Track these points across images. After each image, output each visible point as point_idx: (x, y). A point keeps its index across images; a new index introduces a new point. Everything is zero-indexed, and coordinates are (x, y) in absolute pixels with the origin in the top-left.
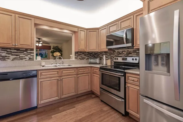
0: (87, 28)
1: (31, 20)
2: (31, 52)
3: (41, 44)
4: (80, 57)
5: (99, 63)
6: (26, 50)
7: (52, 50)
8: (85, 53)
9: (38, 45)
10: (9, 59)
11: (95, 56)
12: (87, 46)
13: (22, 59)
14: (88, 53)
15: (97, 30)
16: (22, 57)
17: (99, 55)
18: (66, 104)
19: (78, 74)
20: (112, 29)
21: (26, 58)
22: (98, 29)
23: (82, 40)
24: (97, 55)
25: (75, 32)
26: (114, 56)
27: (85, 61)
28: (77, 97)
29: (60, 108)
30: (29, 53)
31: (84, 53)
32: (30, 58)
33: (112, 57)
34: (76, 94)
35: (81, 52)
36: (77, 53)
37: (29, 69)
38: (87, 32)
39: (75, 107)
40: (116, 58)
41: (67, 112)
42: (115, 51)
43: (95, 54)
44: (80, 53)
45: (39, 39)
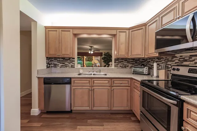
0: (129, 27)
1: (70, 31)
2: (73, 60)
3: (93, 51)
4: (121, 65)
5: (147, 74)
6: (70, 58)
7: (103, 56)
8: (128, 60)
9: (91, 52)
10: (58, 66)
11: (143, 63)
12: (129, 50)
13: (66, 67)
14: (133, 59)
15: (144, 27)
16: (67, 65)
17: (150, 62)
18: (96, 118)
19: (112, 85)
20: (166, 20)
21: (69, 66)
22: (145, 25)
23: (122, 44)
24: (146, 62)
25: (114, 36)
26: (172, 65)
27: (128, 69)
28: (112, 113)
29: (89, 121)
30: (72, 61)
31: (126, 59)
32: (72, 66)
33: (170, 66)
34: (110, 109)
35: (123, 59)
36: (118, 60)
37: (65, 76)
38: (129, 32)
39: (103, 126)
40: (176, 67)
41: (92, 128)
42: (176, 55)
43: (144, 61)
44: (121, 60)
45: (91, 47)
